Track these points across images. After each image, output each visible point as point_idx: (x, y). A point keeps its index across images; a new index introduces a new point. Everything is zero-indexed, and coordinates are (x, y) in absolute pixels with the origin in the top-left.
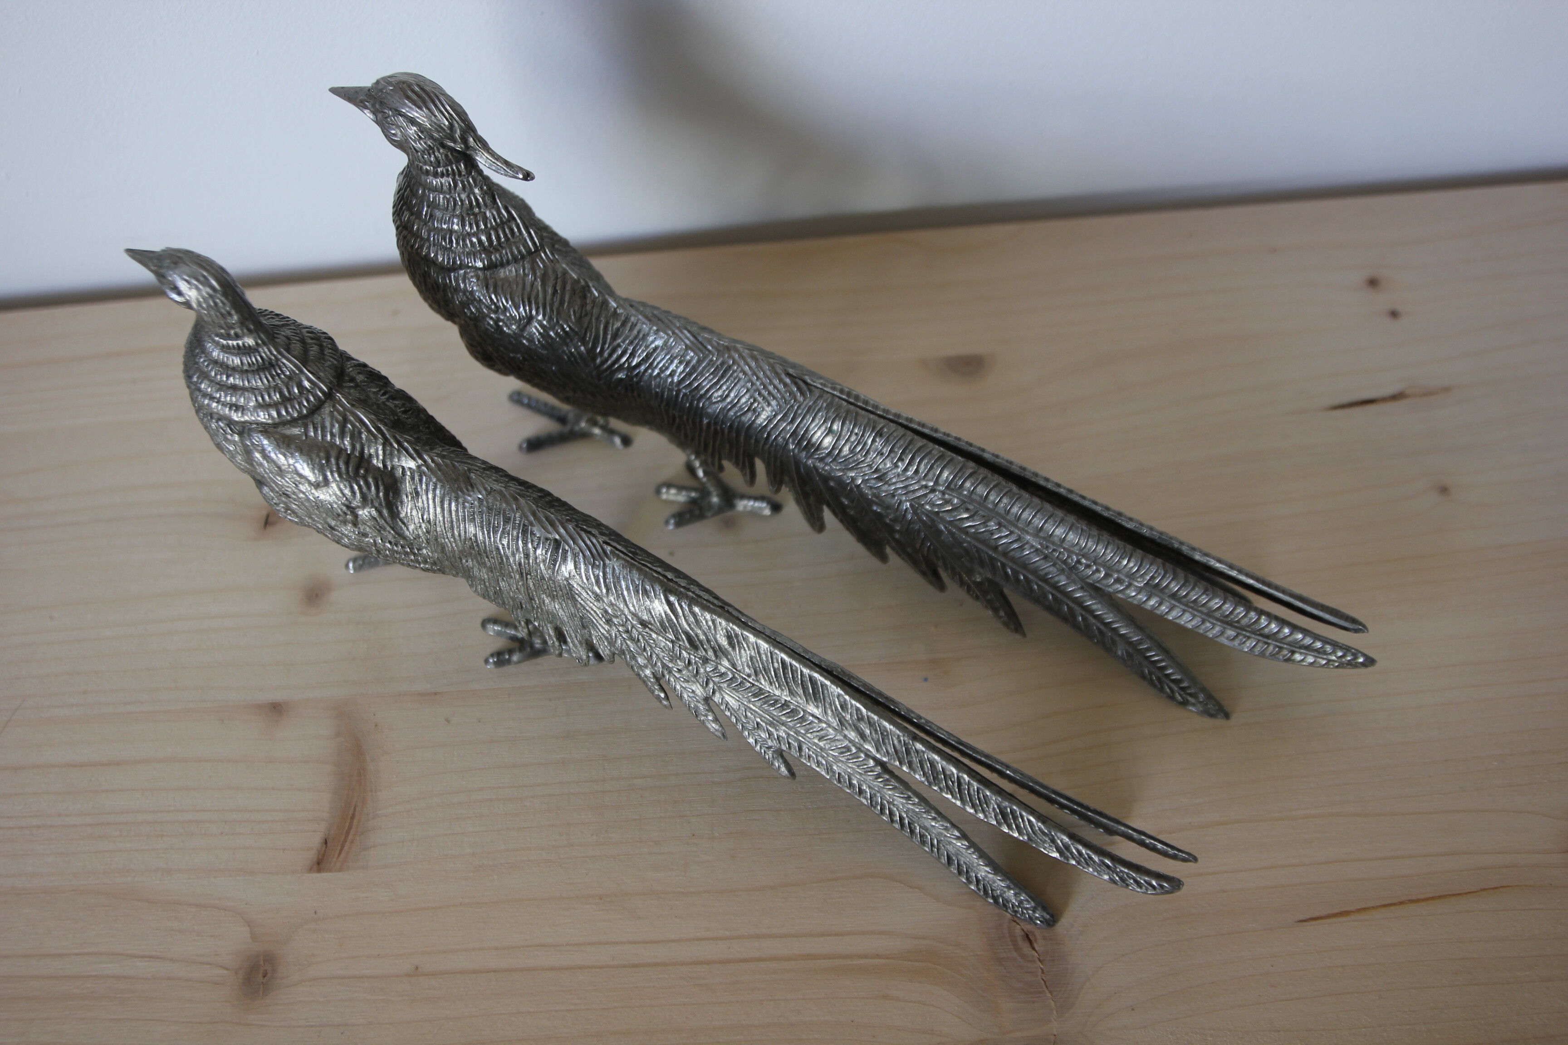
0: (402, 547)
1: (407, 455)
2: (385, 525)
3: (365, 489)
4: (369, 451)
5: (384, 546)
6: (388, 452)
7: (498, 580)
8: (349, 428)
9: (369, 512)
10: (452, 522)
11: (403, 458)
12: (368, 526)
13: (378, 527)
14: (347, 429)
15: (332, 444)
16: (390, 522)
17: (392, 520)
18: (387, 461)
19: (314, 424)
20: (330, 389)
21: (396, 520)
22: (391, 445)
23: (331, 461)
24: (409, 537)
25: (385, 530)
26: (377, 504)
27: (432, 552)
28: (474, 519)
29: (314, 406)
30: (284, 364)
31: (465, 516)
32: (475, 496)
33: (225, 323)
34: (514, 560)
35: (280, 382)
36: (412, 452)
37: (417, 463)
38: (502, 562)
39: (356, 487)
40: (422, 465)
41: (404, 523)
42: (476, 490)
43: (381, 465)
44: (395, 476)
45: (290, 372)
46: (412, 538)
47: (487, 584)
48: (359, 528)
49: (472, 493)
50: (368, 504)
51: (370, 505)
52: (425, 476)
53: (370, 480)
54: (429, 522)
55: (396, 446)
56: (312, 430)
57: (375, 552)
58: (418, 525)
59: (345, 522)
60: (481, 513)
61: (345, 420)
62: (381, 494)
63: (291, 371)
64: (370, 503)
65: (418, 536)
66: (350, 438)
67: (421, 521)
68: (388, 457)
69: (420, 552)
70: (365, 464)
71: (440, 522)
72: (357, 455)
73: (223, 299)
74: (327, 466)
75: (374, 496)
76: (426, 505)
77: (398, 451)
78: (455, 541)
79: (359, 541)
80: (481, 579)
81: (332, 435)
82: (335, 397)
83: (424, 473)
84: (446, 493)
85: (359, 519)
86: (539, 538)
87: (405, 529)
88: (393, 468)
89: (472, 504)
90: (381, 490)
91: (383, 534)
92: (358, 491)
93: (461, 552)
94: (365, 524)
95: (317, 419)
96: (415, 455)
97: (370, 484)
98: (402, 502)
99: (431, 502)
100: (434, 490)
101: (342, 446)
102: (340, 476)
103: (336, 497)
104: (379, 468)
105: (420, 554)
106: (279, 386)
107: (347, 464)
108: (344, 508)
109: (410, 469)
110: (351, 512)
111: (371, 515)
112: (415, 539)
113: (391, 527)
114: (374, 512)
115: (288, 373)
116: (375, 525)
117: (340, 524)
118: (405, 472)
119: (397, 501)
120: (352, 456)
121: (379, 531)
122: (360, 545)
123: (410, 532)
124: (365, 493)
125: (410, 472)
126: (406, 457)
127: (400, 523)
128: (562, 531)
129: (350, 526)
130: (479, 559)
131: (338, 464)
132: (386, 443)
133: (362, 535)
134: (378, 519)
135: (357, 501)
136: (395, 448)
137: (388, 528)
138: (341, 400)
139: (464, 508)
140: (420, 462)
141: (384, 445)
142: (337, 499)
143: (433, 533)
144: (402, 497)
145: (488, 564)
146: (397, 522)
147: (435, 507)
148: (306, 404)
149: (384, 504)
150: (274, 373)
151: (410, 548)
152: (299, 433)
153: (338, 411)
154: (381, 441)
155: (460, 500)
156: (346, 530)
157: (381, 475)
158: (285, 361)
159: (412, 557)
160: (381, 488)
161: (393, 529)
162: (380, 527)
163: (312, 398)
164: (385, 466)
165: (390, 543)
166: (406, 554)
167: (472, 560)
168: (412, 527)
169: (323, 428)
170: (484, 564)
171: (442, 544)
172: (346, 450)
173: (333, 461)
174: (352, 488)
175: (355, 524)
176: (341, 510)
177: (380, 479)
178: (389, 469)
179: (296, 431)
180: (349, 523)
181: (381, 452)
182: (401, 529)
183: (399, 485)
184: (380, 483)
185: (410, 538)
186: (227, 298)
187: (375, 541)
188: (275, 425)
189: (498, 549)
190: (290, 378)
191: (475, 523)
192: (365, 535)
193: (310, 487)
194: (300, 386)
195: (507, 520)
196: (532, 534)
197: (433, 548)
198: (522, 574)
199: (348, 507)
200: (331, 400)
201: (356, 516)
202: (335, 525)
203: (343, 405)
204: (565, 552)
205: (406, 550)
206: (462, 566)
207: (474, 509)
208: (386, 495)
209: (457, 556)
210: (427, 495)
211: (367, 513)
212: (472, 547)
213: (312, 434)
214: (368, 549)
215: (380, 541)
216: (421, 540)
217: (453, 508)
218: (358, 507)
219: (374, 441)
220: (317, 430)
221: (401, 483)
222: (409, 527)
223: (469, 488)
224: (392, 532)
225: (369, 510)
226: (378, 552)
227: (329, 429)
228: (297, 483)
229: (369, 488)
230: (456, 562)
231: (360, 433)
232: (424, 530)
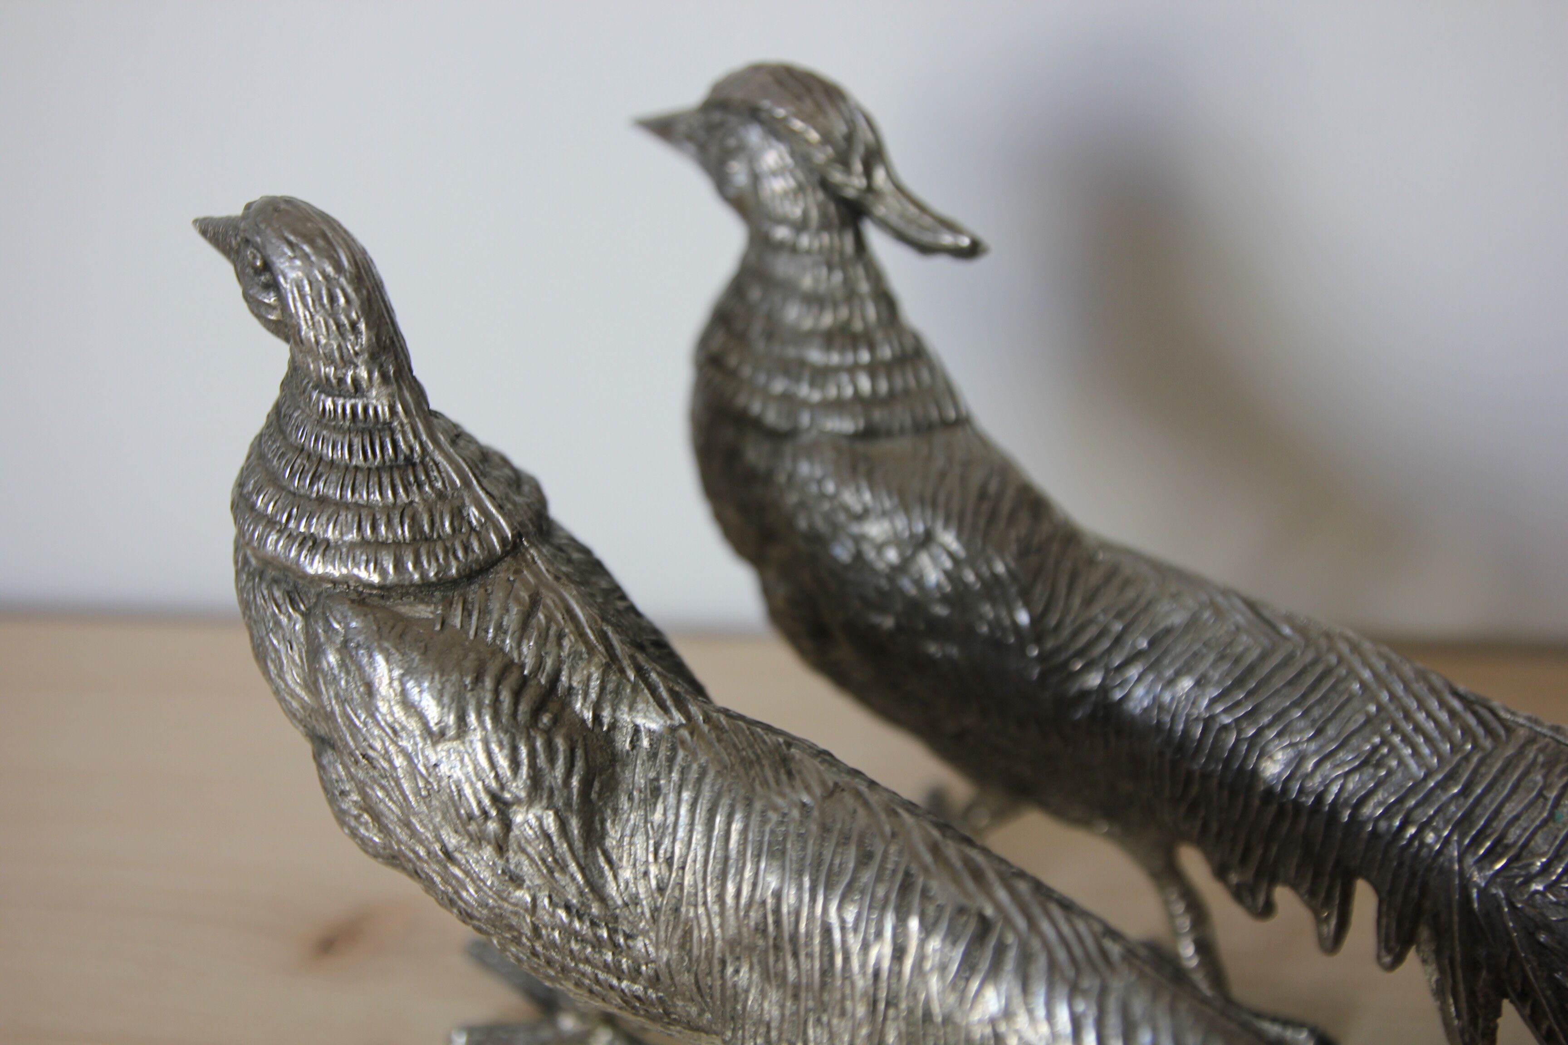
0: (593, 924)
1: (651, 700)
2: (568, 857)
3: (542, 761)
4: (570, 678)
5: (553, 915)
6: (610, 686)
7: (806, 1022)
8: (539, 620)
9: (539, 819)
10: (726, 858)
11: (640, 706)
12: (529, 856)
13: (550, 859)
14: (534, 622)
15: (497, 650)
16: (581, 853)
17: (586, 849)
18: (604, 705)
19: (465, 602)
20: (518, 535)
21: (594, 850)
22: (622, 671)
23: (483, 682)
24: (613, 898)
25: (564, 868)
26: (560, 804)
27: (657, 947)
28: (783, 852)
29: (477, 560)
30: (436, 464)
31: (761, 843)
32: (794, 797)
33: (340, 347)
34: (863, 965)
35: (417, 500)
36: (665, 694)
37: (672, 718)
38: (827, 970)
39: (524, 751)
40: (681, 725)
41: (609, 861)
42: (798, 782)
43: (588, 715)
44: (614, 747)
45: (444, 483)
46: (620, 902)
47: (774, 1034)
48: (507, 860)
49: (787, 790)
50: (541, 796)
51: (544, 802)
52: (685, 749)
53: (560, 743)
54: (669, 861)
55: (632, 676)
56: (459, 611)
57: (527, 930)
58: (643, 869)
59: (478, 840)
60: (802, 837)
61: (535, 602)
62: (575, 782)
63: (447, 481)
64: (545, 796)
65: (635, 900)
66: (536, 643)
67: (651, 858)
68: (609, 697)
69: (631, 943)
70: (554, 706)
71: (695, 861)
72: (543, 681)
73: (349, 290)
74: (472, 690)
75: (559, 781)
76: (671, 819)
77: (635, 688)
78: (722, 913)
79: (500, 895)
80: (760, 1021)
81: (500, 628)
82: (523, 555)
83: (683, 742)
84: (725, 788)
85: (512, 834)
86: (940, 909)
87: (609, 875)
88: (613, 726)
89: (784, 815)
90: (576, 769)
91: (556, 881)
92: (526, 761)
93: (733, 944)
94: (524, 851)
95: (475, 592)
96: (669, 703)
97: (557, 749)
98: (615, 811)
99: (684, 810)
100: (700, 780)
101: (515, 655)
102: (496, 718)
103: (475, 768)
104: (583, 721)
105: (629, 947)
106: (413, 507)
107: (517, 696)
108: (487, 801)
109: (650, 732)
110: (500, 812)
111: (541, 825)
112: (626, 905)
113: (579, 864)
114: (550, 822)
115: (439, 485)
116: (545, 854)
117: (468, 845)
118: (638, 740)
119: (605, 804)
120: (533, 683)
121: (551, 871)
122: (500, 908)
123: (618, 886)
124: (540, 770)
125: (651, 740)
126: (648, 702)
127: (602, 860)
128: (1002, 895)
129: (488, 852)
130: (771, 960)
131: (496, 692)
132: (612, 662)
133: (511, 878)
134: (555, 839)
135: (518, 788)
136: (629, 680)
137: (573, 867)
138: (534, 562)
139: (764, 821)
140: (678, 718)
141: (606, 669)
142: (477, 774)
143: (673, 890)
144: (617, 798)
145: (792, 976)
146: (595, 857)
147: (692, 824)
148: (460, 554)
149: (575, 807)
150: (412, 479)
151: (609, 930)
152: (431, 616)
153: (526, 583)
154: (601, 658)
155: (758, 805)
156: (477, 862)
157: (585, 738)
158: (439, 458)
159: (609, 957)
160: (579, 764)
161: (582, 869)
162: (555, 860)
163: (476, 545)
164: (597, 718)
165: (568, 908)
166: (598, 944)
167: (751, 969)
168: (626, 874)
169: (484, 612)
170: (782, 977)
171: (687, 921)
172: (522, 666)
173: (489, 683)
174: (514, 750)
175: (501, 849)
176: (479, 803)
177: (580, 744)
178: (605, 728)
179: (424, 611)
180: (489, 843)
181: (595, 683)
182: (602, 874)
183: (618, 769)
184: (579, 752)
185: (615, 902)
186: (357, 290)
187: (534, 899)
188: (384, 590)
189: (827, 931)
190: (441, 495)
191: (784, 862)
192: (517, 880)
193: (425, 740)
194: (458, 514)
195: (865, 858)
196: (925, 894)
197: (662, 934)
198: (875, 1003)
199: (495, 798)
200: (515, 557)
201: (507, 824)
202: (458, 849)
203: (537, 574)
204: (1001, 950)
205: (599, 932)
206: (723, 986)
207: (787, 827)
208: (586, 784)
209: (718, 954)
210: (679, 793)
211: (533, 822)
212: (761, 929)
213: (457, 622)
214: (514, 921)
215: (546, 901)
216: (639, 910)
217: (736, 827)
218: (518, 801)
219: (585, 656)
220: (470, 615)
221: (625, 765)
222: (620, 872)
223: (784, 778)
224: (579, 877)
225: (539, 813)
226: (536, 929)
227: (495, 616)
228: (397, 726)
229: (552, 760)
230: (710, 973)
231: (560, 636)
232: (654, 883)
